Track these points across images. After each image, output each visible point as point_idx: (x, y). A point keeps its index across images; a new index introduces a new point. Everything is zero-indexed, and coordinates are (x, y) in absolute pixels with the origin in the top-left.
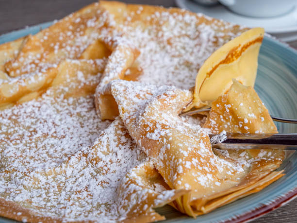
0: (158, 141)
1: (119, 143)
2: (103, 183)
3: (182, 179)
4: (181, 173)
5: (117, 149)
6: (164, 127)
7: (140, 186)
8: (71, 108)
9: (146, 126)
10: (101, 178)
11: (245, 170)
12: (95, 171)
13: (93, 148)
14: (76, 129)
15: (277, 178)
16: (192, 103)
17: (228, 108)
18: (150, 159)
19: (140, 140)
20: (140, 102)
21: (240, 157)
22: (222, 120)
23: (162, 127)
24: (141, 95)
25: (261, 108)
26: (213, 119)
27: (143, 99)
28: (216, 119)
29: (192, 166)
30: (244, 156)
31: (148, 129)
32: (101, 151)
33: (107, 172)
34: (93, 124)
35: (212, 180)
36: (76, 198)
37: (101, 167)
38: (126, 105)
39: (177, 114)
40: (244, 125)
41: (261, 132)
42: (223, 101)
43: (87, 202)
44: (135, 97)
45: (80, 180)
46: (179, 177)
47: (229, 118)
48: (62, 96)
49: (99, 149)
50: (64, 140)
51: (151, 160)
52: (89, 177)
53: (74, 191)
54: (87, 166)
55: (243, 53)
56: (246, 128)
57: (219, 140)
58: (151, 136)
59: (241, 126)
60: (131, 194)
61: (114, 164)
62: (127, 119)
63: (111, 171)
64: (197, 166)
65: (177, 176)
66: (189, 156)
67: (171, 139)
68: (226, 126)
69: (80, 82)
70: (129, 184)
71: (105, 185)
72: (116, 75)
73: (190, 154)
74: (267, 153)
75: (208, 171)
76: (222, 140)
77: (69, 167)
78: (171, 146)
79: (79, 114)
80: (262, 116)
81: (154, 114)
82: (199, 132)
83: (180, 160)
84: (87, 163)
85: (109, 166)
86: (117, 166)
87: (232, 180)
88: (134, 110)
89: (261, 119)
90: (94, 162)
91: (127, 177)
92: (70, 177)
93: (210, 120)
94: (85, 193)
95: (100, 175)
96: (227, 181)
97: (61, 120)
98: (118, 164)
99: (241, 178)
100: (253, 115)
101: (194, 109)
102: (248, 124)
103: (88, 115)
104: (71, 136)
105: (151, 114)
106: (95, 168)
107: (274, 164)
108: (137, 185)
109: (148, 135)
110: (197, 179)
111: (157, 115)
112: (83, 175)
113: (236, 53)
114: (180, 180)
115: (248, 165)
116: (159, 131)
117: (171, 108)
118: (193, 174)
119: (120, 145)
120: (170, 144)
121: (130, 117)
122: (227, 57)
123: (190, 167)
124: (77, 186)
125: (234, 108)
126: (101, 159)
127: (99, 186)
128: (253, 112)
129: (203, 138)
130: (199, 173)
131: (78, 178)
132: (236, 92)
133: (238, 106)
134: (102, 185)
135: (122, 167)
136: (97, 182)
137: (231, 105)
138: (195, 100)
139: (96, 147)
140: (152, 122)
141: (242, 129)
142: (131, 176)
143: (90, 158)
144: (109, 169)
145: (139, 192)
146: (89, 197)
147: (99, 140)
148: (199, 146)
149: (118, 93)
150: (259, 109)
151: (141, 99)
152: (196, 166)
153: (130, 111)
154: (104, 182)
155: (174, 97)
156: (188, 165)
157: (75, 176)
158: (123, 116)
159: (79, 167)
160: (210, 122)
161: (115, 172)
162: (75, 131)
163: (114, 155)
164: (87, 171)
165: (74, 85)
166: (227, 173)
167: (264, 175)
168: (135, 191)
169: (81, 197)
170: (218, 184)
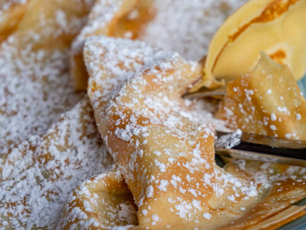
0: (129, 142)
1: (84, 134)
2: (50, 194)
3: (149, 208)
4: (151, 198)
5: (78, 143)
6: (141, 121)
7: (86, 212)
8: (37, 68)
9: (116, 117)
10: (48, 185)
11: (259, 194)
12: (43, 174)
13: (44, 139)
14: (36, 102)
15: (294, 218)
16: (200, 81)
17: (250, 95)
18: (117, 166)
19: (107, 137)
20: (122, 75)
21: (260, 170)
22: (242, 111)
23: (138, 121)
24: (126, 65)
25: (299, 100)
26: (229, 107)
27: (128, 70)
28: (233, 108)
29: (170, 187)
30: (267, 170)
31: (118, 123)
32: (55, 145)
33: (58, 177)
34: (62, 96)
35: (200, 209)
36: (6, 215)
37: (51, 169)
38: (101, 78)
39: (179, 96)
40: (271, 122)
41: (294, 135)
42: (243, 85)
43: (20, 221)
44: (115, 66)
45: (19, 185)
46: (146, 203)
47: (251, 110)
48: (29, 47)
49: (52, 141)
50: (14, 119)
51: (118, 169)
52: (32, 182)
53: (6, 202)
54: (33, 166)
55: (291, 7)
56: (273, 128)
57: (228, 143)
58: (120, 134)
59: (266, 123)
60: (71, 223)
61: (72, 166)
62: (96, 101)
63: (65, 176)
64: (178, 187)
65: (144, 201)
66: (167, 171)
67: (145, 142)
68: (247, 120)
69: (57, 26)
70: (74, 207)
71: (53, 196)
72: (103, 25)
73: (169, 168)
74: (300, 170)
75: (195, 195)
76: (232, 145)
77: (7, 163)
78: (144, 153)
79: (45, 79)
80: (298, 112)
81: (131, 99)
82: (199, 129)
83: (153, 178)
84: (34, 160)
85: (62, 169)
86: (74, 169)
87: (231, 211)
88: (110, 87)
89: (296, 116)
90: (43, 160)
91: (75, 194)
92: (7, 179)
93: (225, 108)
94: (20, 208)
95: (48, 181)
96: (223, 213)
97: (18, 86)
98: (77, 167)
99: (247, 208)
100: (285, 109)
101: (203, 89)
102: (276, 123)
103: (58, 81)
104: (25, 113)
105: (127, 99)
106: (43, 169)
107: (302, 190)
108: (84, 210)
109: (116, 132)
110: (174, 208)
111: (135, 101)
112: (25, 177)
113: (278, 6)
114: (147, 209)
115: (267, 186)
116: (132, 127)
117: (166, 89)
118: (169, 200)
119: (85, 138)
120: (144, 150)
121: (100, 98)
122: (264, 13)
123: (165, 189)
124: (14, 194)
125: (258, 95)
126: (54, 157)
127: (44, 197)
128: (286, 105)
129: (202, 140)
130: (179, 199)
131: (18, 182)
132: (263, 72)
133: (263, 94)
134: (47, 197)
135: (82, 172)
136: (42, 192)
137: (254, 92)
138: (206, 77)
139: (50, 137)
140: (125, 112)
141: (268, 128)
142: (81, 193)
143: (38, 154)
144: (62, 173)
145: (82, 222)
146: (25, 214)
147: (56, 126)
148: (190, 153)
149: (92, 58)
150: (295, 101)
151: (124, 71)
152: (176, 188)
153: (104, 89)
154: (52, 193)
155: (170, 72)
156: (163, 185)
157: (13, 179)
158: (92, 96)
159: (23, 165)
160: (224, 112)
161: (70, 178)
162: (34, 105)
163: (74, 152)
164: (31, 173)
165: (48, 31)
166: (229, 198)
167: (278, 209)
168: (77, 220)
169: (13, 213)
170: (207, 216)
